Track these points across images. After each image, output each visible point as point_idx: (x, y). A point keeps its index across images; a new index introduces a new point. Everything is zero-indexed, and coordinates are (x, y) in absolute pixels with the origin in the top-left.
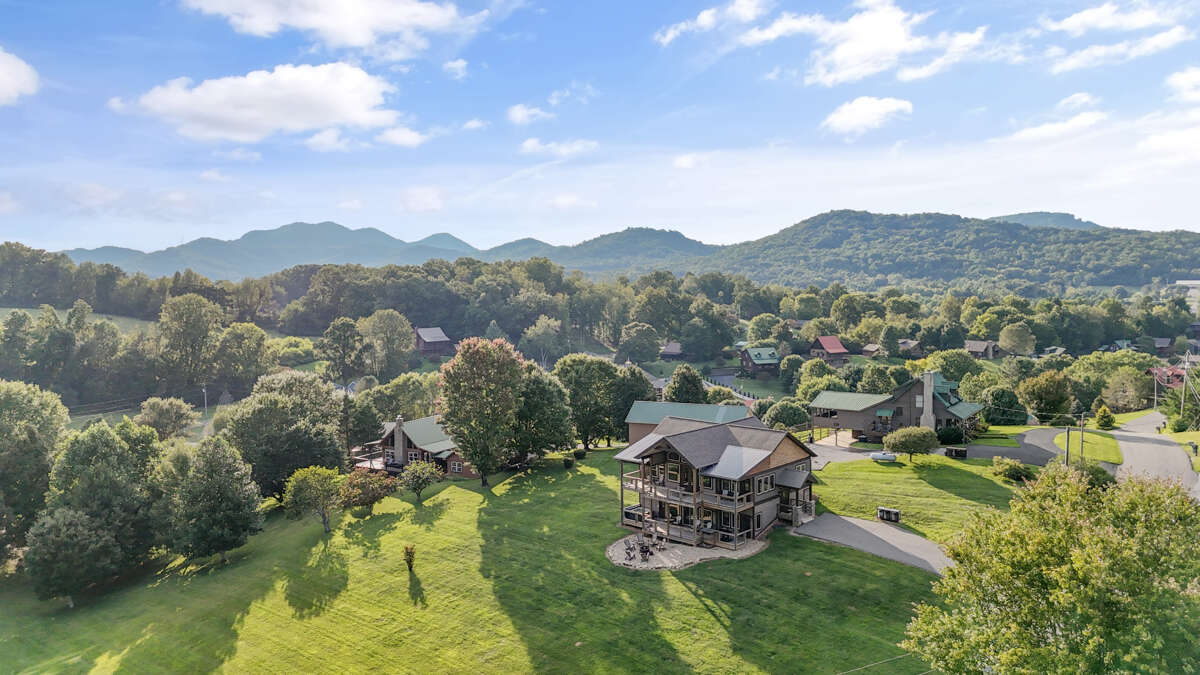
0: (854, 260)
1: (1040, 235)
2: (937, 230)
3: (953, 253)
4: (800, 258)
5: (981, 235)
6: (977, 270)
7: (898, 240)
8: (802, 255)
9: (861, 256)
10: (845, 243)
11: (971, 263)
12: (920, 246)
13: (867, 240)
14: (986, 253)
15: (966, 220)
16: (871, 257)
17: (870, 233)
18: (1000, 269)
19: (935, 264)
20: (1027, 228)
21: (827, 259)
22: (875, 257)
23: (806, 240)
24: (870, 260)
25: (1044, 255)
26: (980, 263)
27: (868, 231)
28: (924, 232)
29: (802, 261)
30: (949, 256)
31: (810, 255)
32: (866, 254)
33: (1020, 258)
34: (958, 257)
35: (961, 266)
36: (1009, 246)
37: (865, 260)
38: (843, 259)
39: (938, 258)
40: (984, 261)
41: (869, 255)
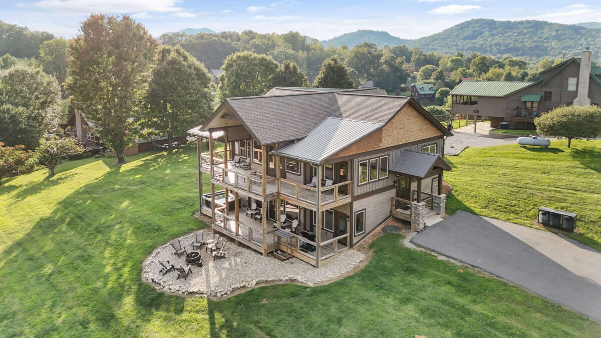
0: (484, 47)
1: (594, 33)
2: (533, 30)
3: (542, 42)
4: (453, 46)
5: (559, 32)
6: (556, 52)
7: (510, 36)
8: (455, 43)
9: (488, 44)
10: (479, 37)
11: (553, 48)
12: (523, 39)
13: (492, 35)
14: (562, 42)
15: (551, 24)
16: (494, 44)
17: (494, 32)
18: (570, 51)
19: (531, 49)
20: (586, 29)
21: (469, 46)
22: (497, 44)
23: (457, 36)
24: (493, 47)
25: (596, 44)
26: (558, 48)
27: (493, 30)
28: (525, 31)
29: (454, 47)
30: (540, 44)
31: (459, 43)
32: (491, 43)
33: (582, 45)
34: (545, 45)
35: (547, 50)
36: (575, 38)
37: (491, 46)
38: (478, 46)
39: (533, 45)
40: (561, 47)
41: (493, 43)
